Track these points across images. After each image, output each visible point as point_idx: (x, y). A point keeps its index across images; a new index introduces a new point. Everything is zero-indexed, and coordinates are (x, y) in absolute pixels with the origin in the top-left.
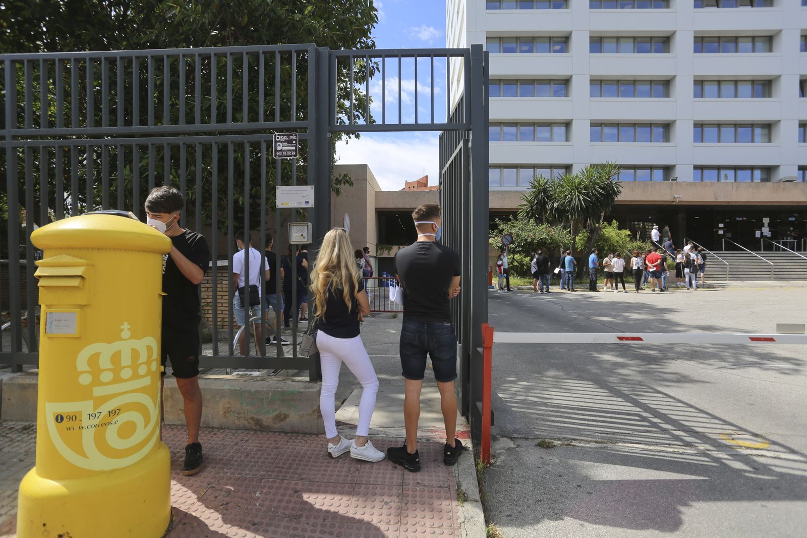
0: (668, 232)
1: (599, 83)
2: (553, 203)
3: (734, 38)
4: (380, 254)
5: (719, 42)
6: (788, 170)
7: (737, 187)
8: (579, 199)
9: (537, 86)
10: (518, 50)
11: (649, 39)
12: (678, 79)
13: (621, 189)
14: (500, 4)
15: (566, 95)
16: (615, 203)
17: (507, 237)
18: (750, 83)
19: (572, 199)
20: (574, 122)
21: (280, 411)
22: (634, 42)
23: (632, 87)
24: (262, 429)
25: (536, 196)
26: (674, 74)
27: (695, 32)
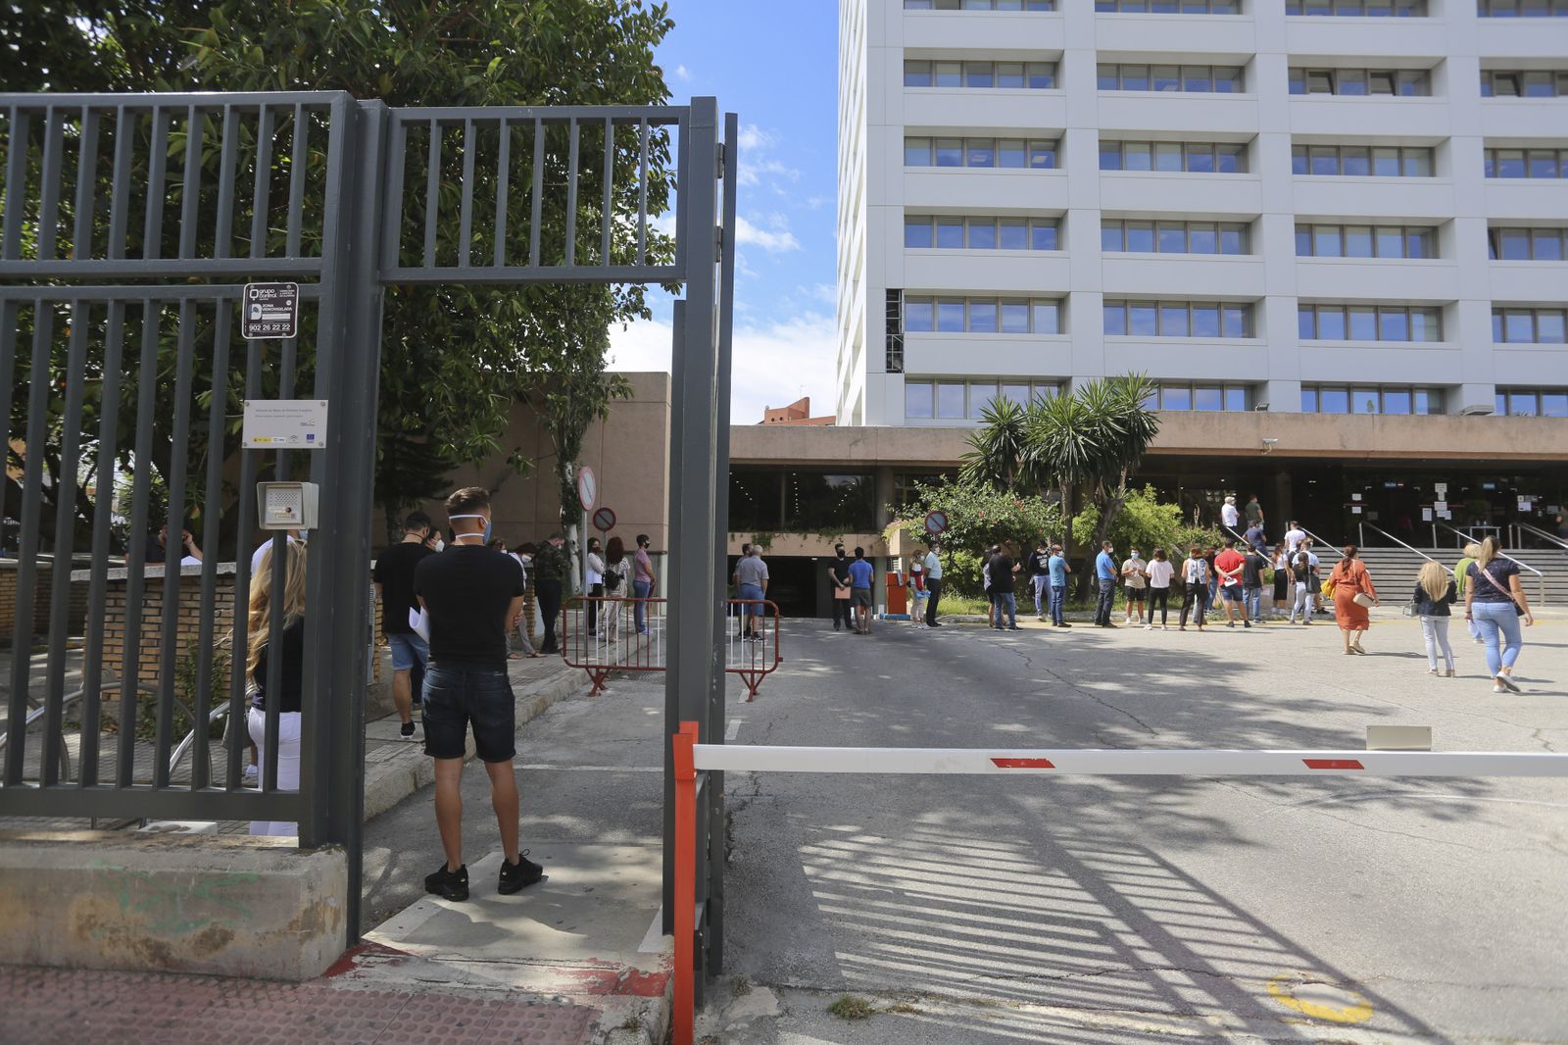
0: (1257, 509)
1: (1119, 224)
2: (1029, 452)
3: (1364, 150)
5: (1338, 156)
6: (1477, 394)
7: (1382, 425)
8: (1077, 444)
9: (1001, 231)
10: (966, 162)
11: (1209, 147)
12: (1265, 219)
13: (1157, 425)
14: (931, 78)
15: (1058, 246)
16: (1148, 452)
17: (935, 516)
18: (1399, 231)
19: (1062, 443)
20: (1072, 296)
21: (213, 924)
22: (1183, 152)
23: (1180, 234)
24: (168, 969)
25: (995, 438)
26: (1258, 211)
27: (1293, 136)
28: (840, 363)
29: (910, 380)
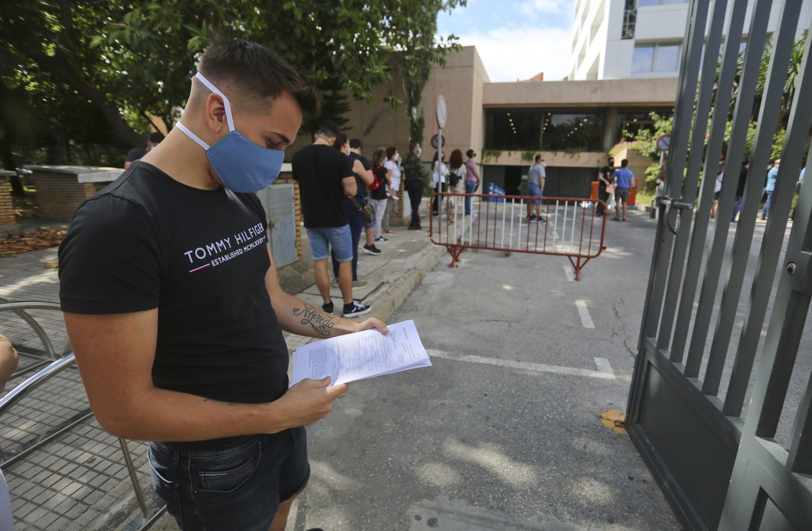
4: (486, 161)
17: (665, 139)
28: (575, 43)
29: (640, 44)
